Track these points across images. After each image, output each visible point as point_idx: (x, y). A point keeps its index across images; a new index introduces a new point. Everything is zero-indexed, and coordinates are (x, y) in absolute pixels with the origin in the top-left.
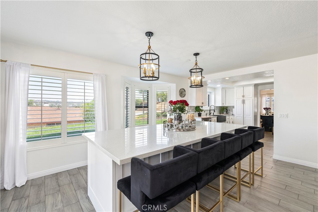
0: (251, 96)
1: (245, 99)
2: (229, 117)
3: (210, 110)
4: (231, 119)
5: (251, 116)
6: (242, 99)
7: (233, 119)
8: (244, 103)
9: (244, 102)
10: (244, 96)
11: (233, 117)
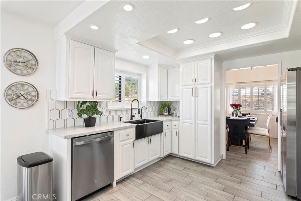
0: (209, 81)
1: (197, 86)
2: (171, 123)
3: (132, 109)
4: (173, 126)
5: (209, 122)
6: (193, 85)
7: (177, 127)
8: (196, 94)
9: (195, 92)
10: (196, 81)
11: (177, 122)
